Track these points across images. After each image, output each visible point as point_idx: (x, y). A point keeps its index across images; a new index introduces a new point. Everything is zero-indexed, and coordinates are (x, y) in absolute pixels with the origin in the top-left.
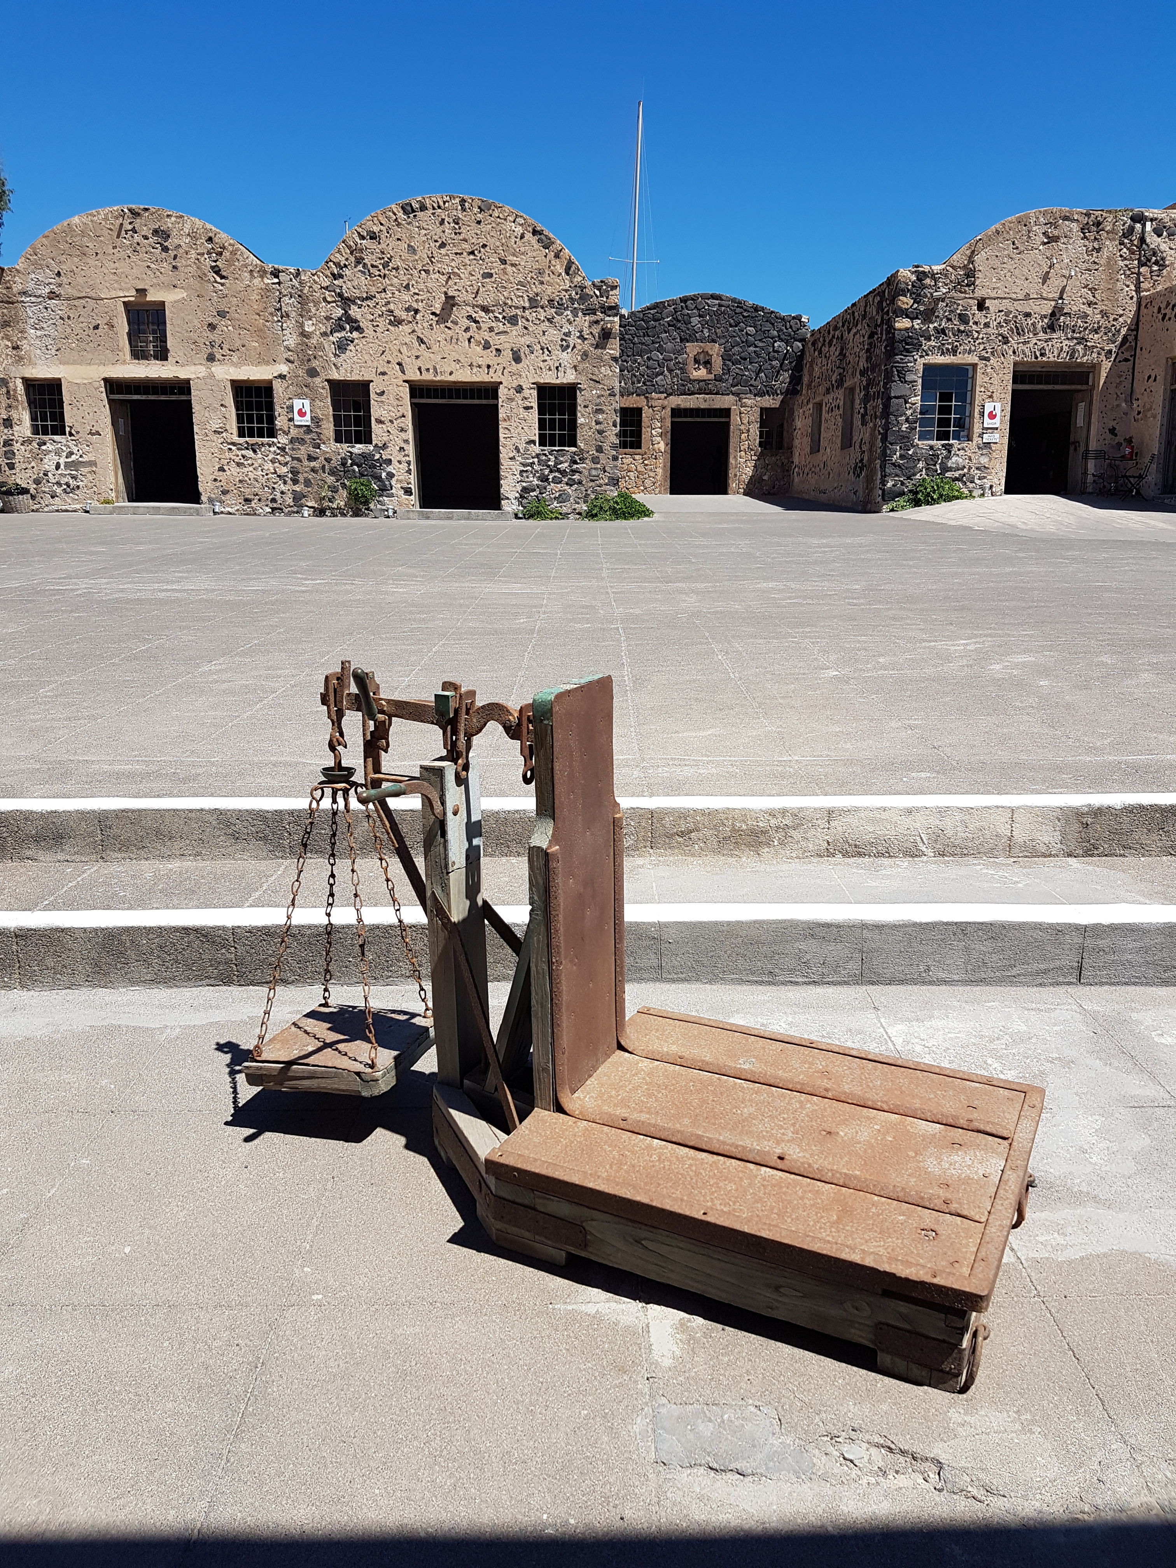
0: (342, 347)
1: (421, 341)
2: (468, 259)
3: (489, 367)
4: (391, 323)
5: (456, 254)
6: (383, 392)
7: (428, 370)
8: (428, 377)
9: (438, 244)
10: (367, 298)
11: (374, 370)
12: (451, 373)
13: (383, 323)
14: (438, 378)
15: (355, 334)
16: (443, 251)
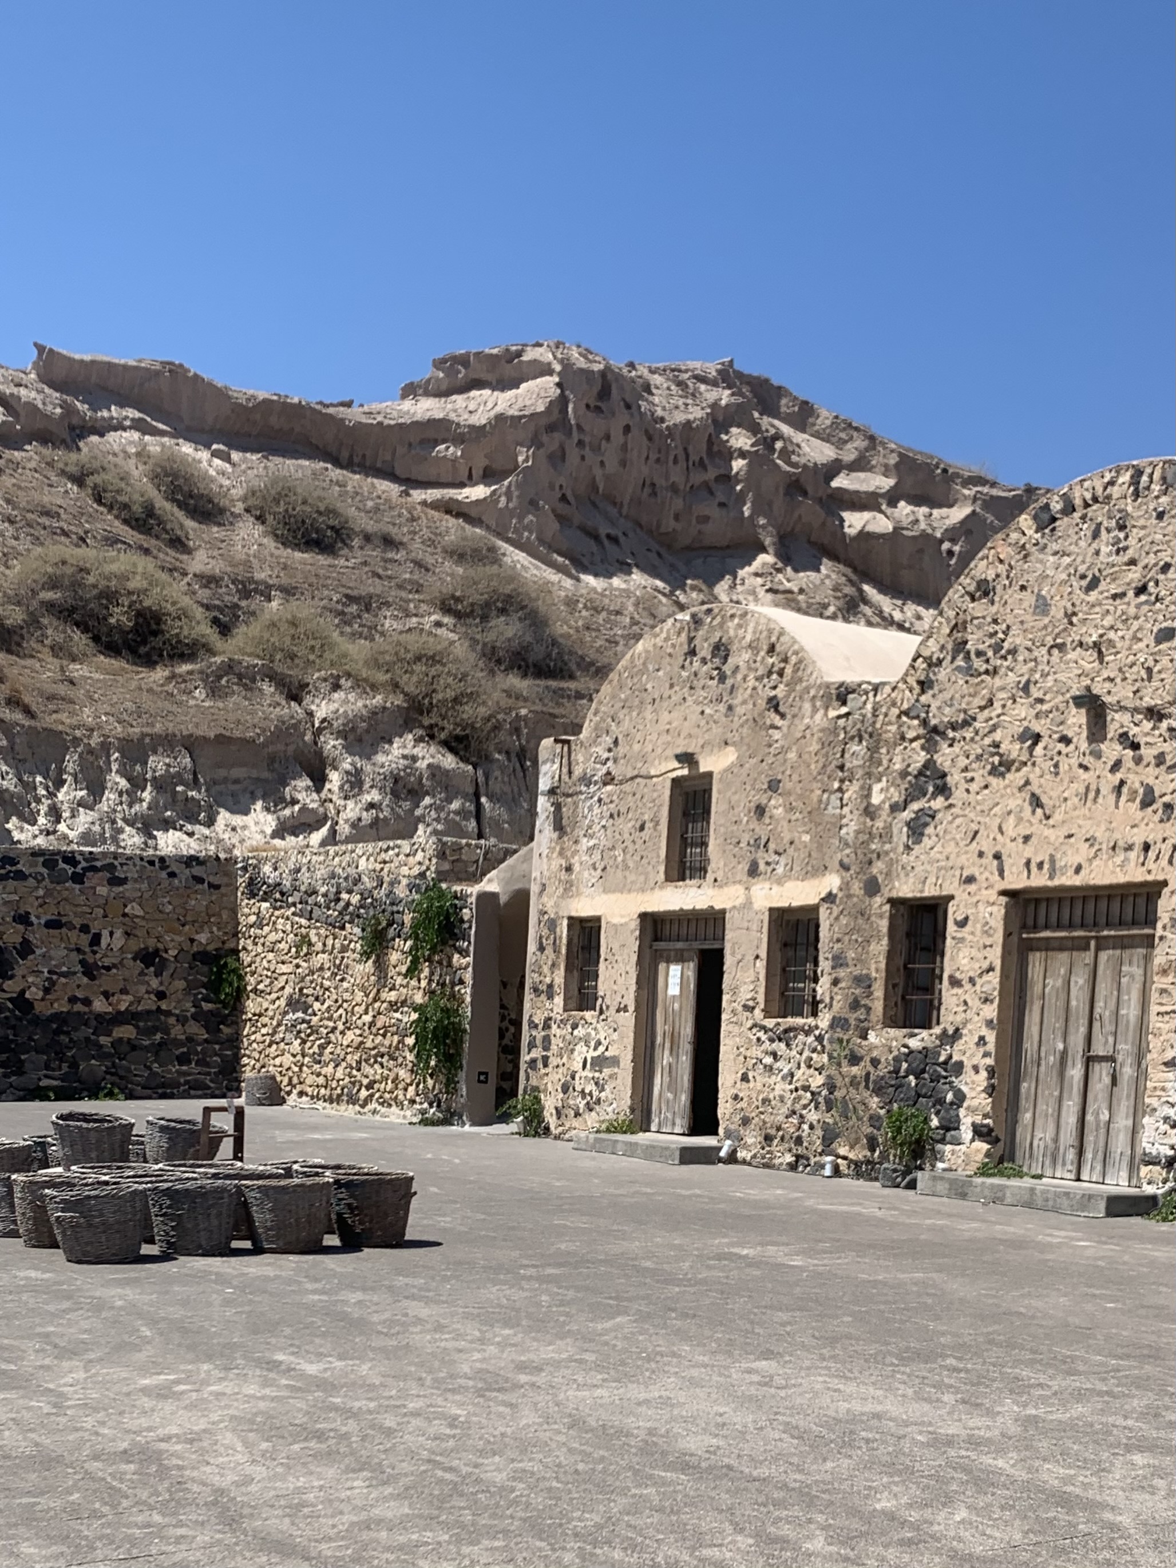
0: (916, 829)
1: (1036, 802)
2: (1131, 603)
3: (1147, 847)
4: (994, 771)
5: (1115, 597)
6: (966, 919)
7: (1040, 865)
8: (1039, 880)
9: (1084, 583)
10: (966, 723)
11: (958, 873)
12: (1078, 869)
13: (980, 773)
14: (1056, 882)
15: (939, 803)
16: (1093, 596)
